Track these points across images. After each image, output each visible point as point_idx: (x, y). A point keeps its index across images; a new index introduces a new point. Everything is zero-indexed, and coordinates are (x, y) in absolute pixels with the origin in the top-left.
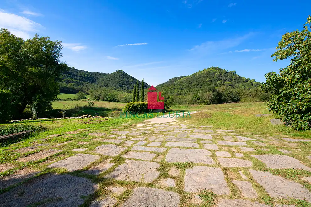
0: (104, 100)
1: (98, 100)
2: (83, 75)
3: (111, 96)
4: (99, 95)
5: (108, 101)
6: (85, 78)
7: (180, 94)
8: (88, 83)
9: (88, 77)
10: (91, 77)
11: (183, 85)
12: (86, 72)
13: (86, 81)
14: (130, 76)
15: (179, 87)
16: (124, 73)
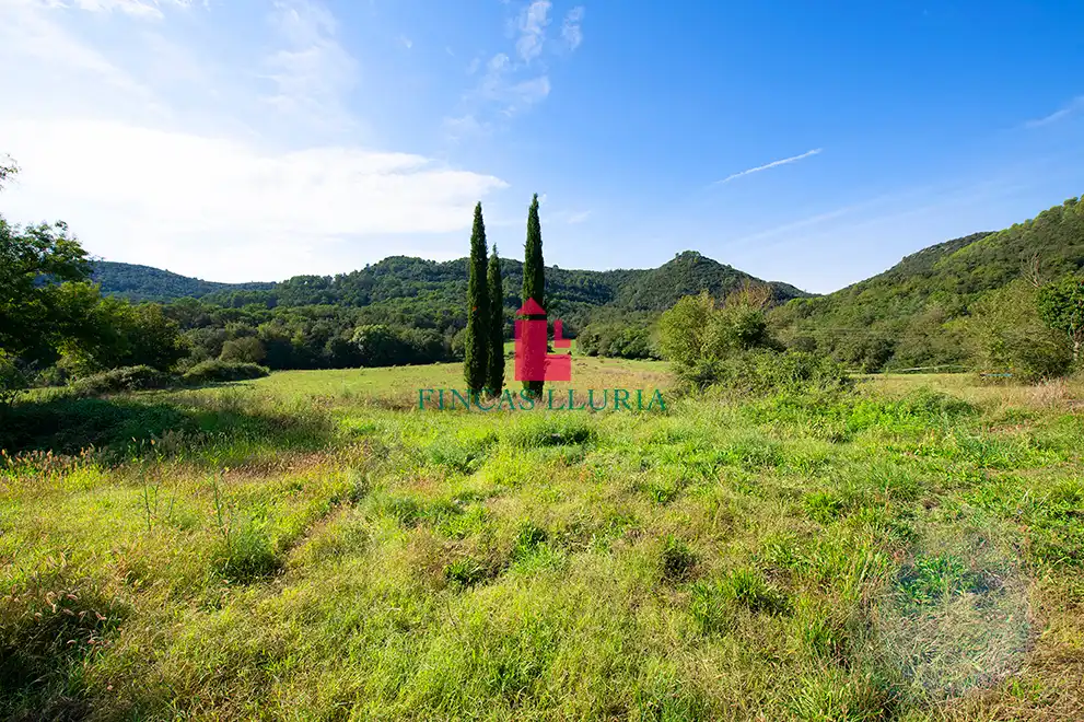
0: (610, 356)
1: (594, 354)
2: (578, 284)
3: (633, 339)
4: (597, 336)
5: (623, 357)
6: (583, 290)
7: (964, 312)
8: (589, 305)
9: (591, 287)
10: (599, 287)
11: (980, 269)
12: (588, 273)
13: (584, 300)
14: (721, 268)
15: (956, 281)
16: (703, 260)
